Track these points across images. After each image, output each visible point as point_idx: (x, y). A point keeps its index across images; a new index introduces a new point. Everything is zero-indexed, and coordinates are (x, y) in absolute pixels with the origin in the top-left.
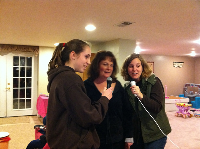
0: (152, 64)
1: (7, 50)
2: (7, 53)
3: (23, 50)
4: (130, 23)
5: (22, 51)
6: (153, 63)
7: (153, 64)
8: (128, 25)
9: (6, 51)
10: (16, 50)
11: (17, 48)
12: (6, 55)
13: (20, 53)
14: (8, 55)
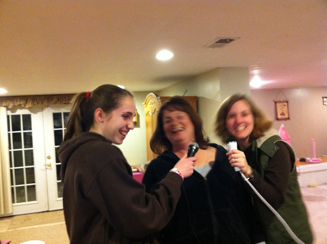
0: (286, 104)
1: (42, 103)
2: (42, 109)
3: (67, 102)
4: (231, 40)
5: (65, 104)
6: (287, 102)
7: (288, 105)
8: (228, 42)
9: (40, 105)
10: (56, 102)
11: (56, 100)
12: (40, 111)
13: (62, 107)
14: (44, 112)
